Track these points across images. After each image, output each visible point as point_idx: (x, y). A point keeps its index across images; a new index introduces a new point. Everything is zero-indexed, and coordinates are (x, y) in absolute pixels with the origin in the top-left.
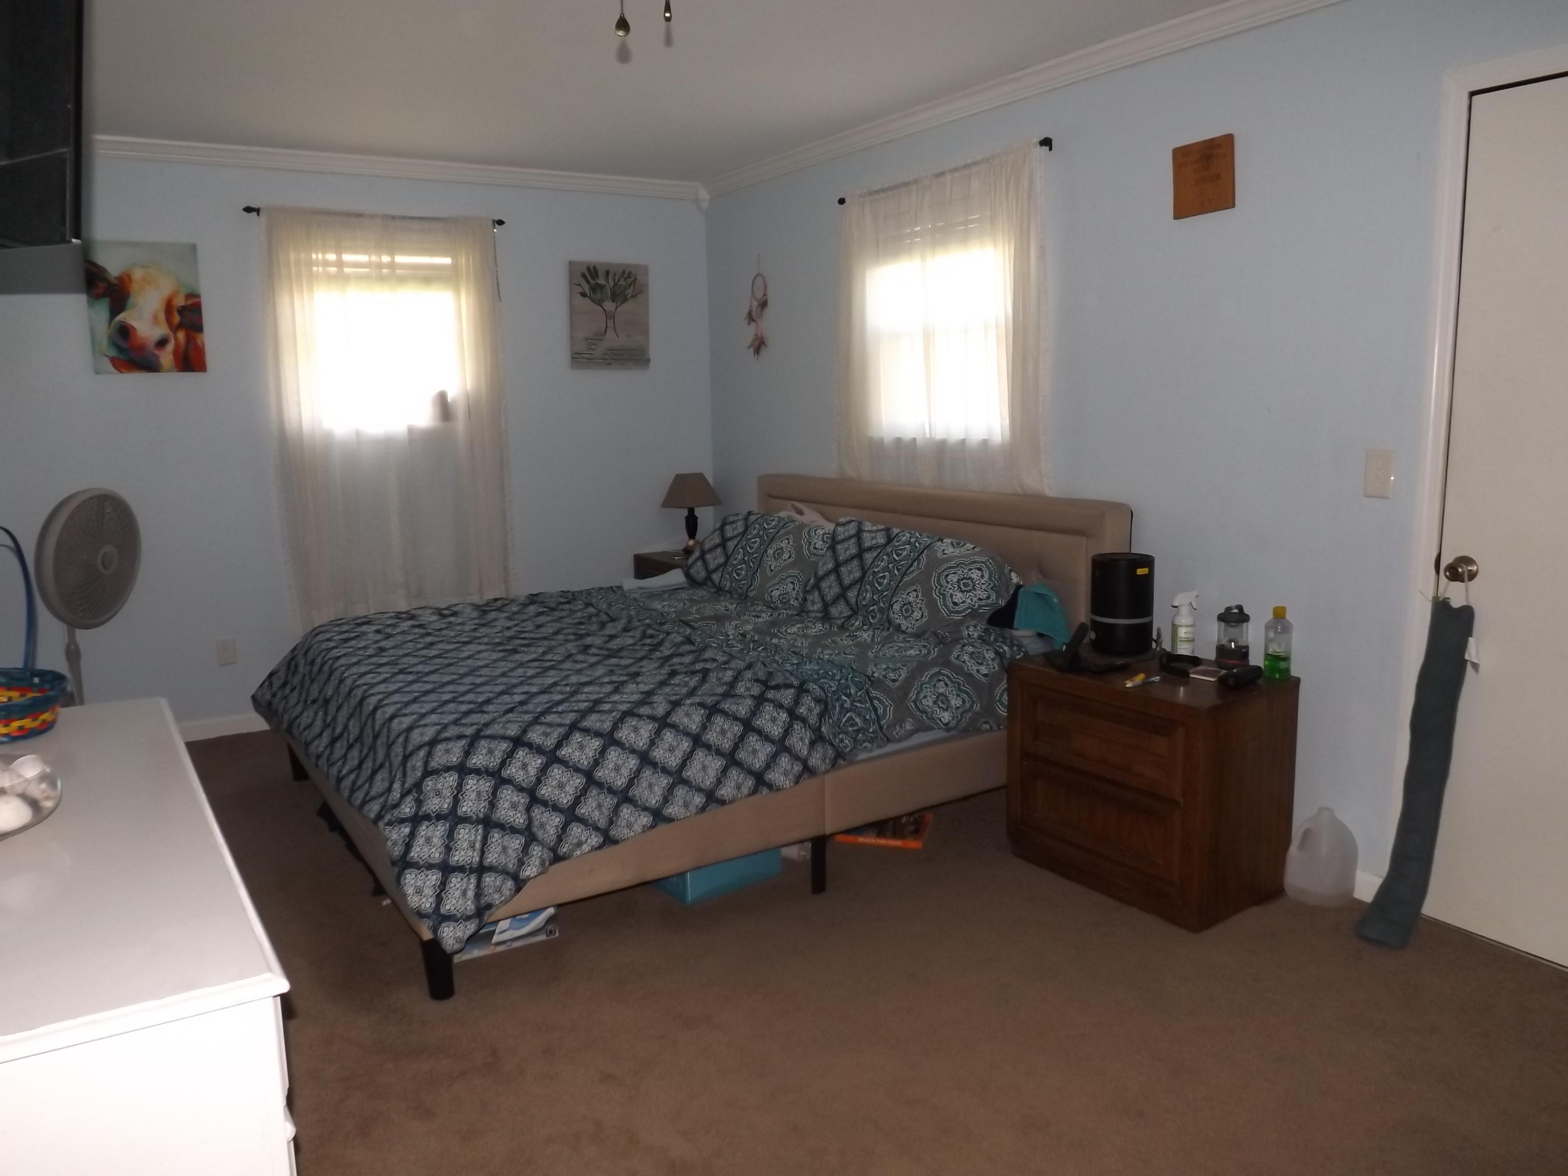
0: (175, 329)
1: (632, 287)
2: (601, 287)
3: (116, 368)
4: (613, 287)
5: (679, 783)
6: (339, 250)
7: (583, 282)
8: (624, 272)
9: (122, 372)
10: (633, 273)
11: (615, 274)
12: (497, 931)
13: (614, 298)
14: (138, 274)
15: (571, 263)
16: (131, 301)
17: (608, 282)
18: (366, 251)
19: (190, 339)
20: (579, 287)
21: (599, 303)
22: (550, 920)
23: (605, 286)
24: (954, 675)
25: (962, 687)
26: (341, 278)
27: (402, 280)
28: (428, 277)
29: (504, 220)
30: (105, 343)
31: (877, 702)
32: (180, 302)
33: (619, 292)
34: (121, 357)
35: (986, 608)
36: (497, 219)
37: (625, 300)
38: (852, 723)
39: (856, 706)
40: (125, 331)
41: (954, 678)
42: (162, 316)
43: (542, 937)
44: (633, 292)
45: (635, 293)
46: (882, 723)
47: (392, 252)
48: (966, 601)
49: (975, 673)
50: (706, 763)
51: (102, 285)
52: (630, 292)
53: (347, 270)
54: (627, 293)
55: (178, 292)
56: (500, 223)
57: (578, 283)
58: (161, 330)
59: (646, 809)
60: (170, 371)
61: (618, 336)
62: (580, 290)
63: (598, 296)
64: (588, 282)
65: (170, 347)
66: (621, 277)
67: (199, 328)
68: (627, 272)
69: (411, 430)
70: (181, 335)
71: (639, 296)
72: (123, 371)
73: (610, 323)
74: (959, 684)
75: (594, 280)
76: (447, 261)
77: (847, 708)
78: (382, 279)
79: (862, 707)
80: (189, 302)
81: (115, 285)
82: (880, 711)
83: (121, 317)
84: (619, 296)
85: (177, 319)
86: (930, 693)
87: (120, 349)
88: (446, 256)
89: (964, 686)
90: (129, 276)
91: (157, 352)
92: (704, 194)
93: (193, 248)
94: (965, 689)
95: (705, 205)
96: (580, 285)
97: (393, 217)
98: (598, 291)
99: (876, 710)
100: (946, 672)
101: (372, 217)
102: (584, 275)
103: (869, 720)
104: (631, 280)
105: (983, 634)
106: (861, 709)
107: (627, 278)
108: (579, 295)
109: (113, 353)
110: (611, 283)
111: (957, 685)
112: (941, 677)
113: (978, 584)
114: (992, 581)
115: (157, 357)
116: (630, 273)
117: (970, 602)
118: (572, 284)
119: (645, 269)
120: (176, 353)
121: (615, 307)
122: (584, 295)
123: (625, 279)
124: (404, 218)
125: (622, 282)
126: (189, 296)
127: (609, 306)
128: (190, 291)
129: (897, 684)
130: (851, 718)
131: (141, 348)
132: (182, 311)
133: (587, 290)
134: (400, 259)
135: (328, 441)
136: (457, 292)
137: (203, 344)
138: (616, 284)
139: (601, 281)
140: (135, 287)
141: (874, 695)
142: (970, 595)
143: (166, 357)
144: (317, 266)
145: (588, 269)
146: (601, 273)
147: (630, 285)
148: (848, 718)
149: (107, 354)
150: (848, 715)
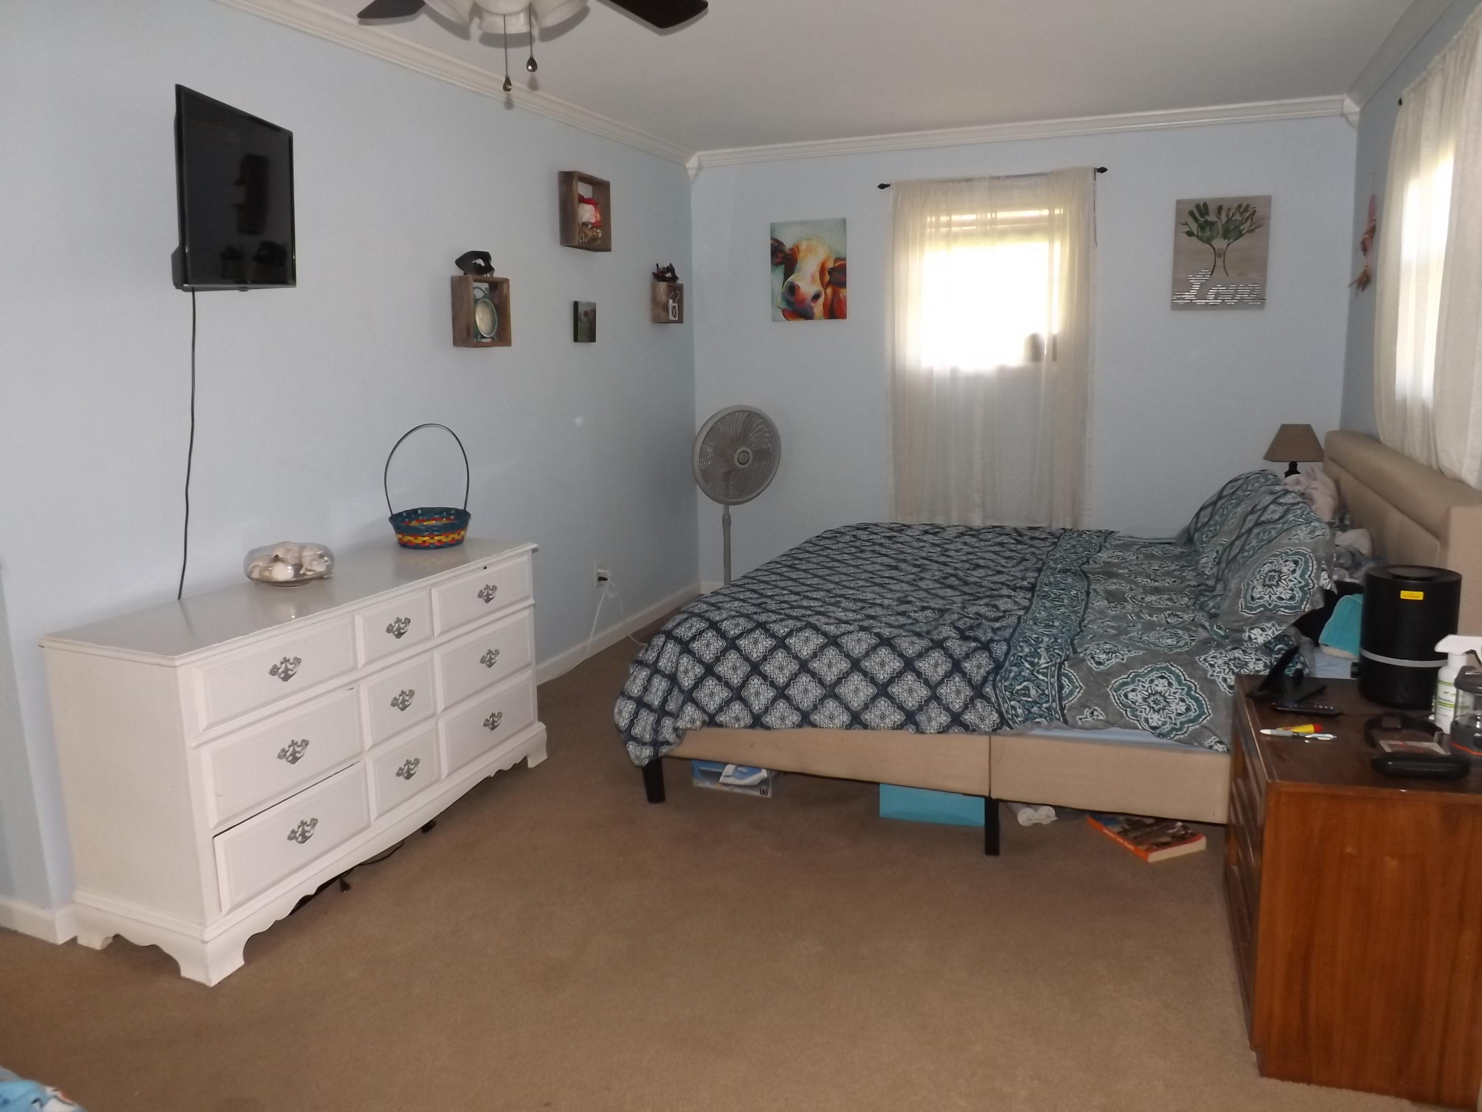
0: (825, 286)
1: (1249, 222)
2: (1212, 224)
3: (785, 317)
4: (1226, 223)
5: (830, 696)
6: (949, 213)
7: (1190, 220)
8: (1240, 206)
9: (788, 320)
10: (1252, 206)
11: (1229, 209)
12: (723, 774)
13: (1225, 236)
14: (803, 246)
15: (1179, 202)
16: (798, 266)
17: (1220, 219)
18: (972, 211)
19: (835, 293)
20: (1186, 226)
21: (1208, 241)
22: (764, 782)
23: (1216, 222)
24: (1186, 676)
25: (1193, 693)
26: (950, 238)
27: (1003, 234)
28: (1028, 229)
29: (1106, 168)
30: (779, 298)
31: (1066, 680)
32: (830, 265)
33: (1232, 227)
34: (789, 309)
35: (1287, 611)
36: (1099, 168)
37: (1241, 235)
38: (1025, 693)
39: (1037, 677)
40: (792, 290)
41: (1185, 680)
42: (818, 277)
43: (757, 793)
44: (1251, 225)
45: (1252, 228)
46: (1063, 703)
47: (994, 210)
48: (1264, 598)
49: (1219, 681)
50: (860, 687)
51: (781, 255)
52: (1245, 227)
53: (954, 229)
54: (1242, 228)
55: (829, 257)
56: (1103, 170)
57: (1185, 223)
58: (816, 288)
59: (798, 709)
60: (820, 319)
61: (1227, 275)
62: (1187, 229)
63: (1208, 233)
64: (1196, 220)
65: (821, 300)
66: (1236, 211)
67: (843, 285)
68: (1244, 205)
69: (1002, 370)
70: (829, 291)
71: (1257, 230)
72: (790, 319)
73: (1220, 262)
74: (1190, 688)
75: (1203, 217)
76: (1045, 212)
77: (1024, 677)
78: (986, 234)
79: (1043, 680)
80: (837, 265)
81: (789, 255)
82: (1066, 691)
83: (789, 279)
84: (1232, 232)
85: (827, 278)
86: (1141, 688)
87: (789, 303)
88: (1045, 208)
89: (1195, 692)
90: (798, 248)
91: (812, 304)
92: (1351, 106)
93: (844, 221)
94: (1197, 695)
95: (1355, 118)
96: (1186, 224)
97: (999, 178)
98: (1208, 228)
99: (1061, 687)
100: (1177, 671)
101: (981, 179)
102: (1192, 214)
103: (1048, 696)
104: (1248, 214)
105: (1272, 641)
106: (1042, 682)
107: (1243, 212)
108: (1185, 234)
109: (784, 306)
110: (1224, 219)
111: (1186, 689)
112: (1167, 675)
113: (1285, 580)
114: (1304, 579)
115: (812, 308)
116: (1248, 206)
117: (1268, 599)
118: (1180, 223)
119: (1267, 201)
120: (824, 305)
121: (1227, 245)
122: (1190, 234)
123: (1241, 214)
124: (1008, 177)
125: (1238, 217)
126: (836, 260)
127: (1219, 243)
128: (838, 256)
129: (1102, 667)
130: (1027, 688)
131: (803, 301)
132: (831, 271)
133: (1194, 227)
134: (1002, 215)
135: (929, 377)
136: (1051, 241)
137: (845, 298)
138: (1229, 220)
139: (1212, 218)
140: (801, 254)
141: (1066, 672)
142: (1270, 592)
143: (818, 308)
144: (931, 227)
145: (1198, 206)
146: (1212, 208)
147: (1247, 219)
148: (1024, 686)
149: (780, 306)
150: (1025, 684)
